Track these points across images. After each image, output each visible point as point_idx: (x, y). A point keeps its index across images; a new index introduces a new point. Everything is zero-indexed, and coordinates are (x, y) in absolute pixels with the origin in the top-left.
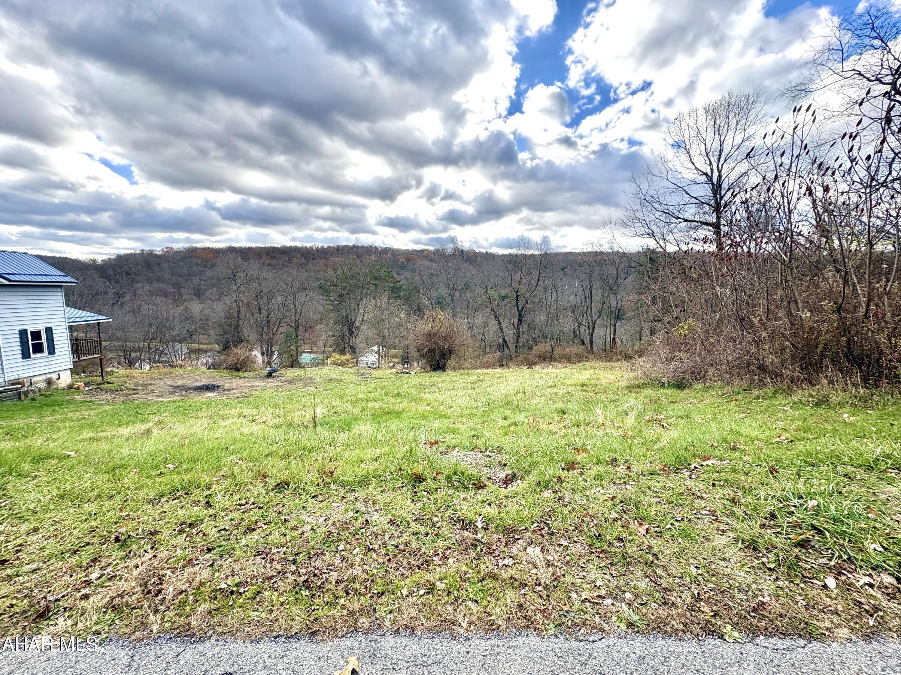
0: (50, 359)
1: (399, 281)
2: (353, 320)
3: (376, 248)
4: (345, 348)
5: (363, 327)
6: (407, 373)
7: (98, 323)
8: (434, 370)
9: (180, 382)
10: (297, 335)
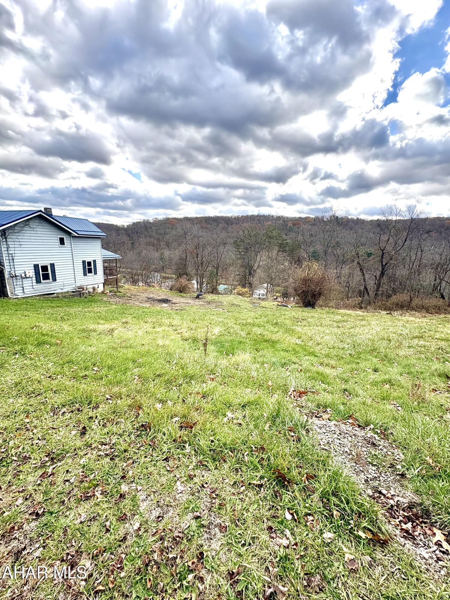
0: (95, 277)
1: (286, 240)
2: (252, 266)
3: (273, 216)
4: (246, 283)
5: (258, 271)
6: (285, 306)
7: (116, 259)
8: (306, 306)
9: (151, 296)
10: (217, 273)
